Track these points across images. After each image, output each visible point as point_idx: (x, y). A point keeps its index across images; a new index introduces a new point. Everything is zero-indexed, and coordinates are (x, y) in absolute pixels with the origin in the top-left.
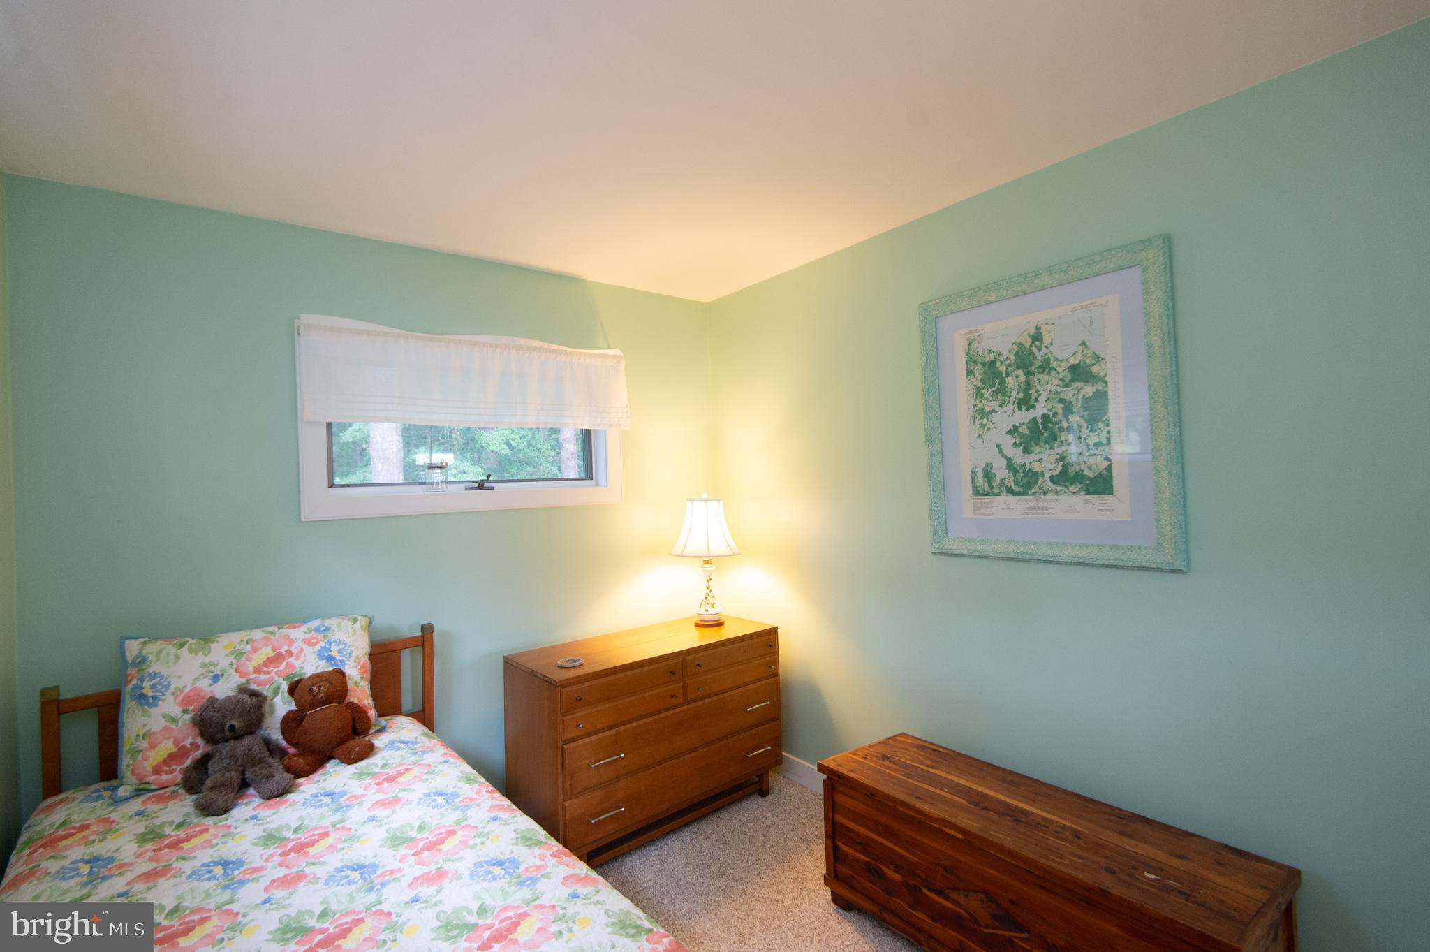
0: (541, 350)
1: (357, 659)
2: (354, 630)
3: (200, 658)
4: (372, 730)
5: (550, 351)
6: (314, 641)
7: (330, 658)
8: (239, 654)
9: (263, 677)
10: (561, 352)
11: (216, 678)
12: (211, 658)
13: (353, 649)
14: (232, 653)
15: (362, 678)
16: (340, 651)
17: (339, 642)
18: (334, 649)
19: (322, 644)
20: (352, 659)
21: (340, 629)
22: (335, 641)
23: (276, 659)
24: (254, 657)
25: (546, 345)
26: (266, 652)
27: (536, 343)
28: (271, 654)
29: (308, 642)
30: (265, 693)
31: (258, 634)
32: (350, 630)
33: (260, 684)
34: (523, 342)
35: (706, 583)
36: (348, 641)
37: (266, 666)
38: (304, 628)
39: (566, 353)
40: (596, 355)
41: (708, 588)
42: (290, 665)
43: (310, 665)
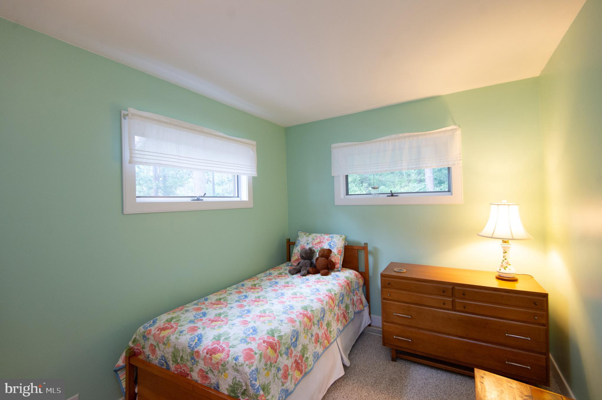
0: (409, 137)
1: (338, 248)
2: (339, 239)
3: (307, 238)
4: (336, 270)
5: (414, 136)
6: (329, 240)
7: (330, 246)
8: (313, 239)
9: (316, 246)
10: (419, 135)
11: (308, 244)
12: (308, 239)
13: (337, 244)
14: (312, 239)
15: (338, 254)
16: (333, 244)
17: (334, 242)
18: (332, 243)
19: (330, 241)
20: (336, 248)
21: (336, 238)
22: (333, 241)
23: (320, 243)
24: (316, 241)
25: (412, 134)
26: (318, 240)
27: (407, 134)
28: (319, 241)
29: (327, 240)
30: (316, 251)
31: (319, 235)
32: (338, 239)
33: (315, 248)
34: (401, 135)
35: (502, 254)
36: (336, 242)
37: (317, 244)
38: (328, 236)
39: (422, 135)
40: (439, 132)
41: (504, 257)
42: (322, 245)
43: (326, 246)
